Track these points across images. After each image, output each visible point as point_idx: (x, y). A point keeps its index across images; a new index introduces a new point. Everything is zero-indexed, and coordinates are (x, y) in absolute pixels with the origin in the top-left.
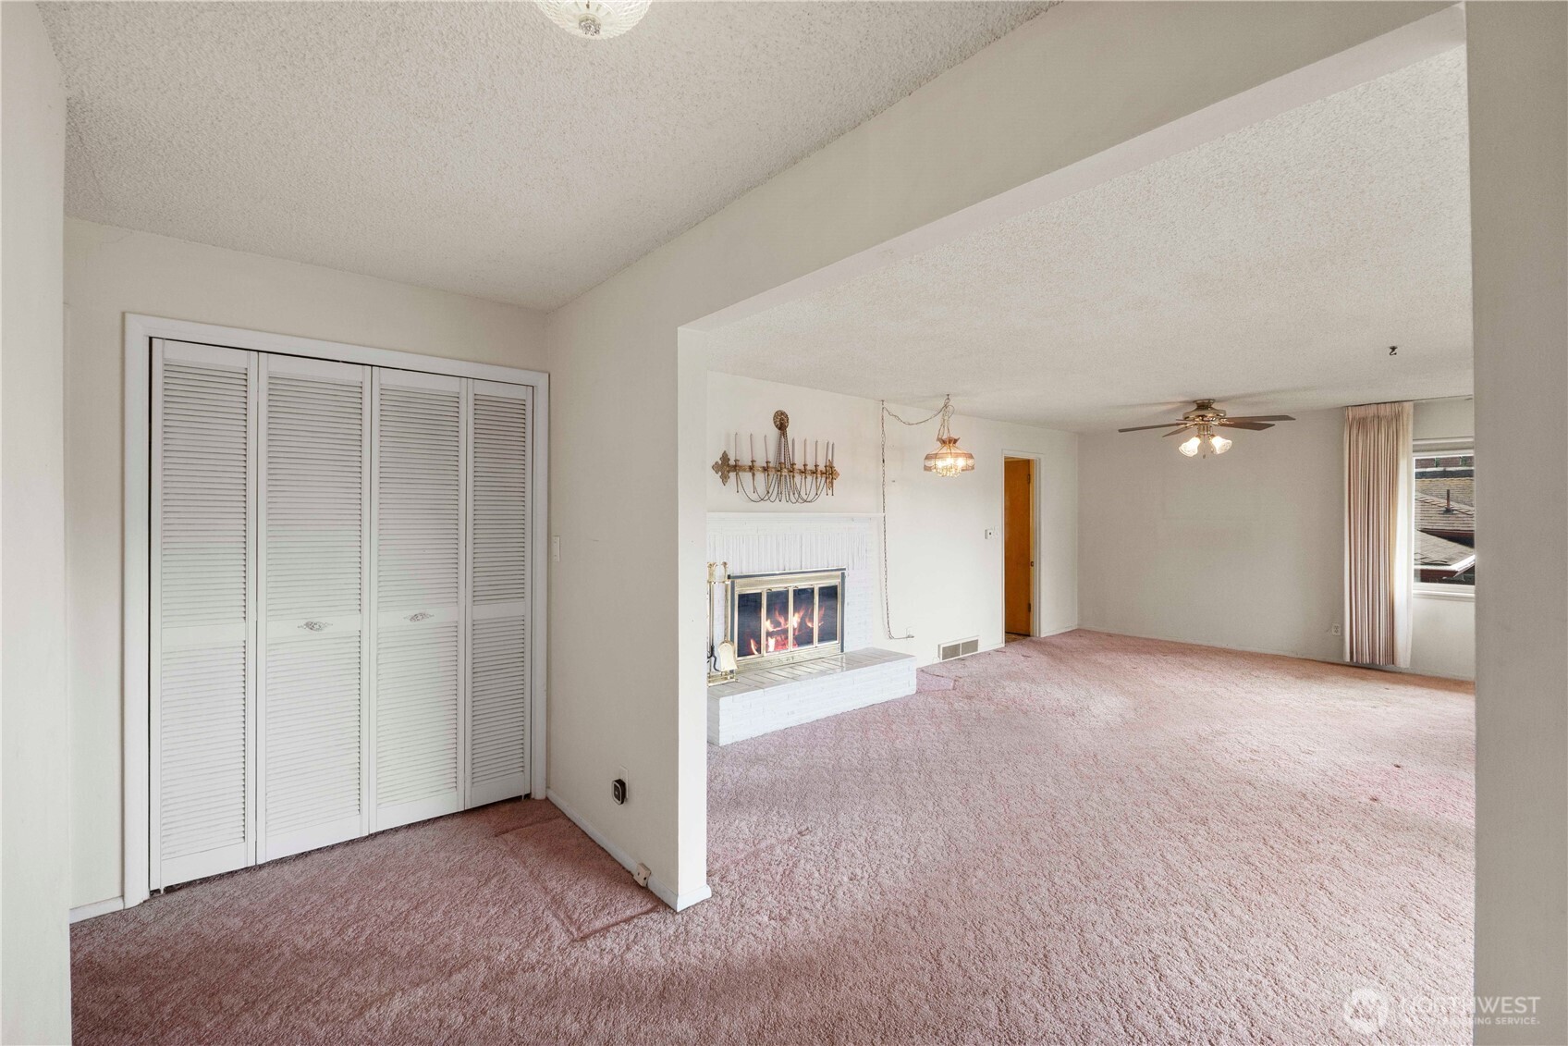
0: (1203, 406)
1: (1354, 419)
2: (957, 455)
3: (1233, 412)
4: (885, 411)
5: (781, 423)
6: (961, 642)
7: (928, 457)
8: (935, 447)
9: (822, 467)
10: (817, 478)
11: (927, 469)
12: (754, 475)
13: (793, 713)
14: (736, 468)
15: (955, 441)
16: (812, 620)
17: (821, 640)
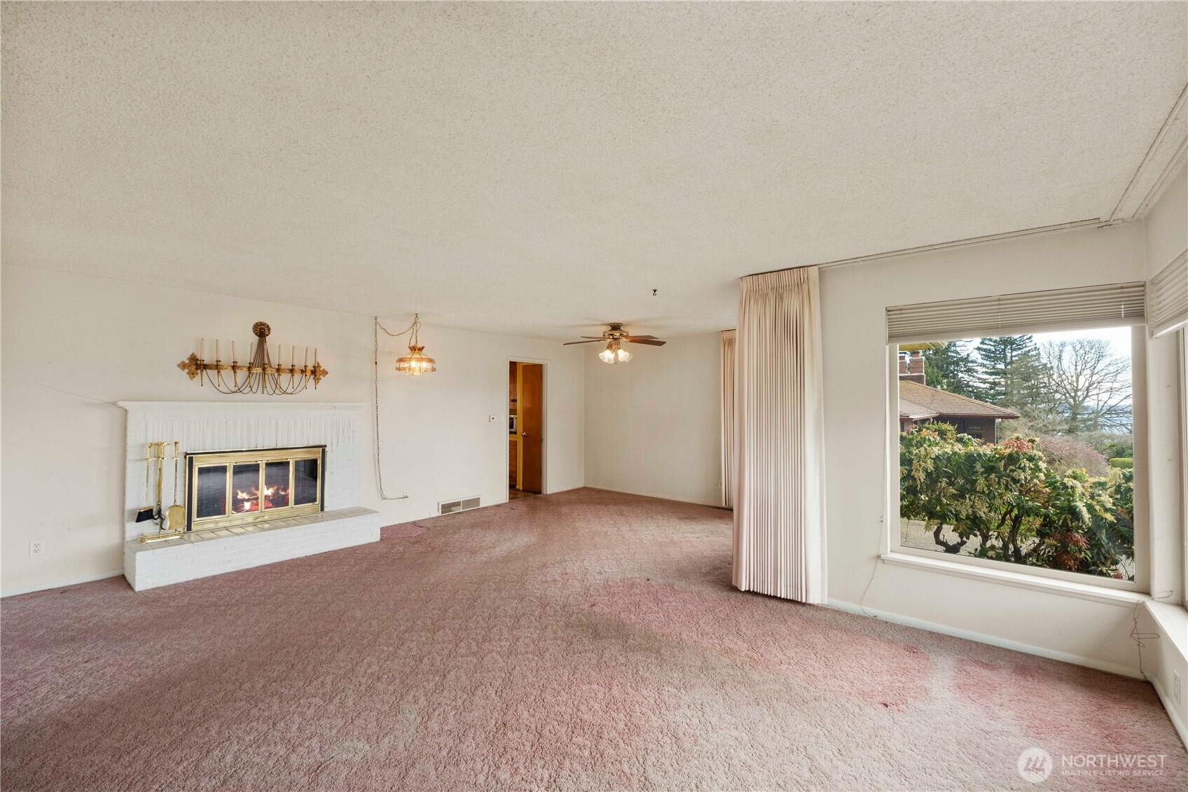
0: (615, 327)
1: (726, 339)
2: (421, 360)
3: (633, 332)
4: (378, 326)
5: (262, 331)
6: (461, 500)
7: (401, 360)
8: (407, 353)
9: (310, 368)
10: (306, 375)
11: (399, 369)
12: (219, 372)
13: (230, 561)
14: (204, 367)
15: (421, 349)
16: (286, 488)
17: (296, 503)
